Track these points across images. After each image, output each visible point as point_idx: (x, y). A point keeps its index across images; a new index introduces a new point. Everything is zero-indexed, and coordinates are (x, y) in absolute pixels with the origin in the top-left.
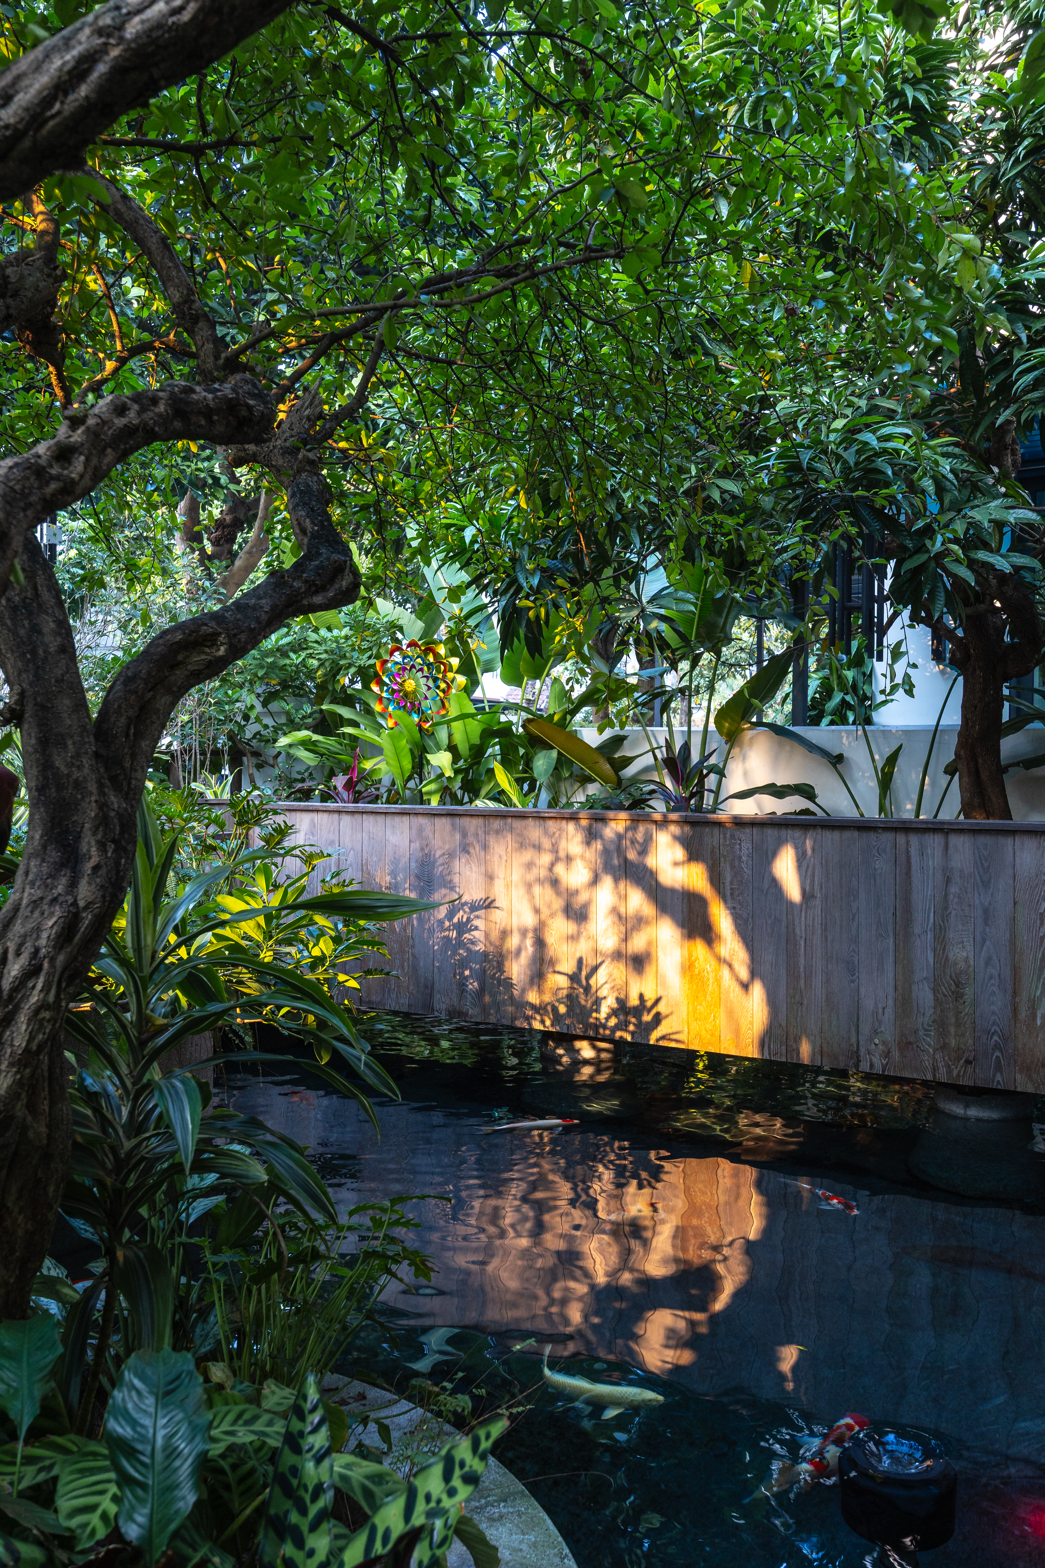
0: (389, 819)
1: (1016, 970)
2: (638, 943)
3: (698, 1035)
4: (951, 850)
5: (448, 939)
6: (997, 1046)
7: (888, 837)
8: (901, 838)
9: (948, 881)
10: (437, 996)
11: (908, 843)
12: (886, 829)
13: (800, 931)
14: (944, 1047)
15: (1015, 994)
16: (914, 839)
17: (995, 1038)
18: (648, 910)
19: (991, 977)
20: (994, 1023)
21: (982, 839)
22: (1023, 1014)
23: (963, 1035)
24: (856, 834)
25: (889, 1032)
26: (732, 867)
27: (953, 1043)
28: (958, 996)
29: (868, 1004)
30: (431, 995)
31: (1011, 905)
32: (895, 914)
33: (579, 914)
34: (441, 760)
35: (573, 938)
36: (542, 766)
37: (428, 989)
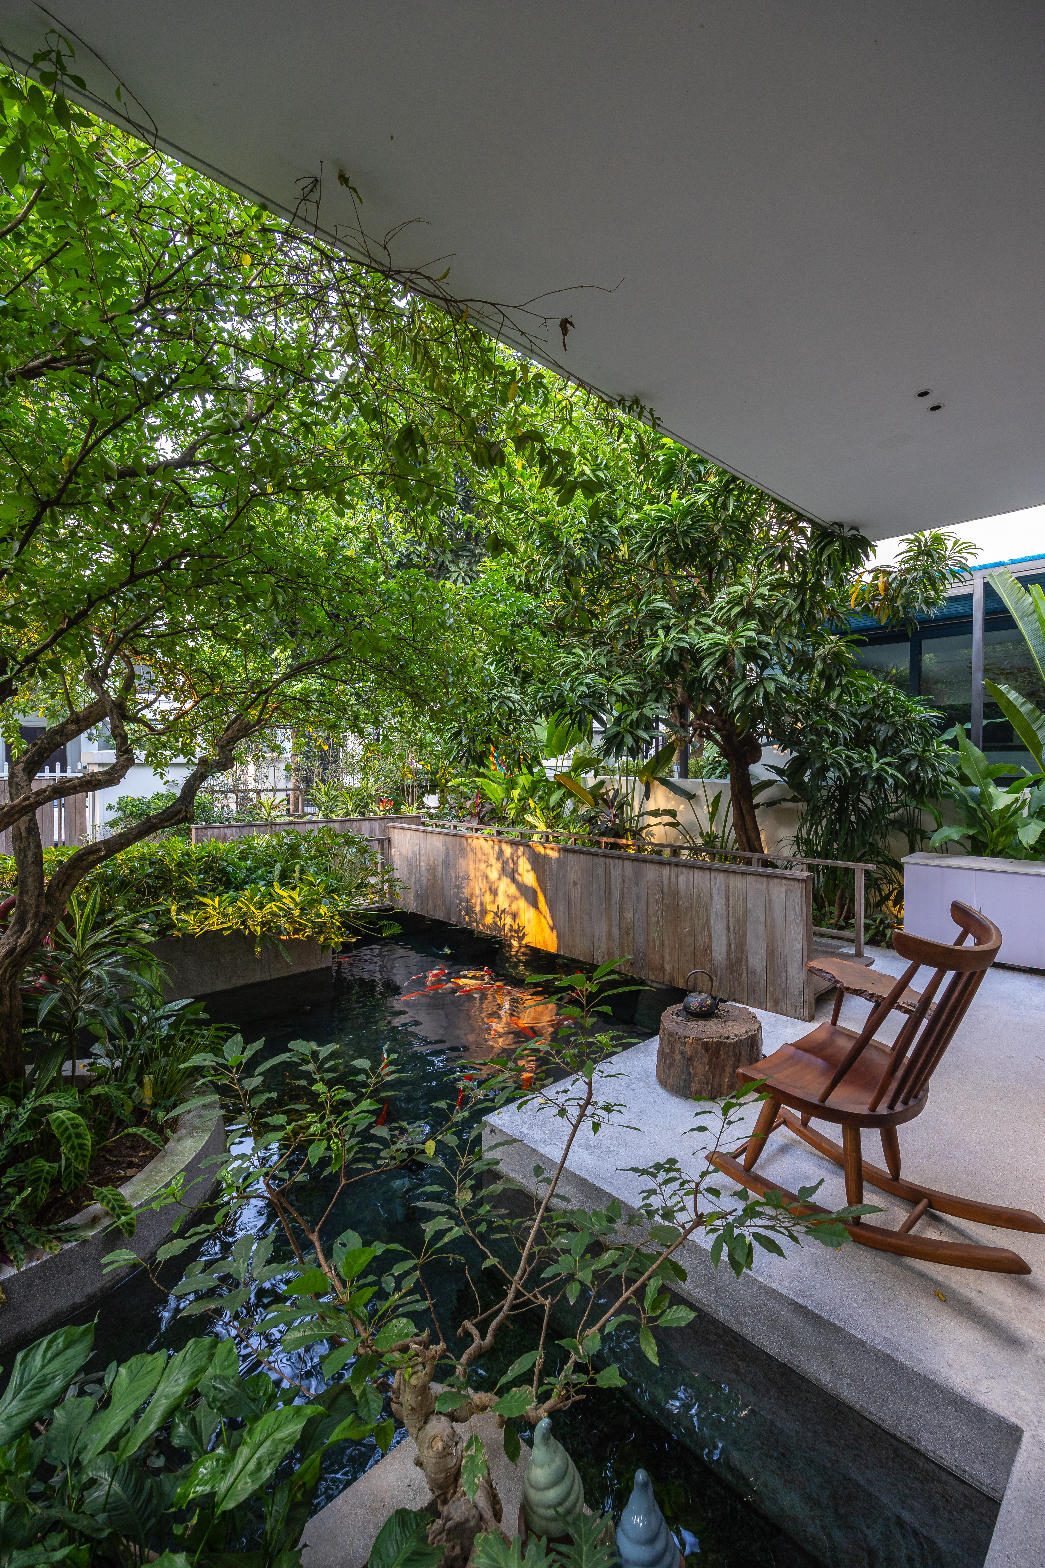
1: (648, 924)
2: (514, 907)
3: (538, 942)
6: (642, 960)
7: (603, 859)
8: (607, 860)
9: (624, 881)
10: (452, 914)
13: (573, 899)
14: (623, 957)
15: (648, 935)
16: (612, 861)
17: (641, 954)
18: (517, 894)
19: (640, 927)
20: (641, 948)
21: (636, 864)
22: (651, 945)
23: (630, 952)
25: (603, 948)
26: (548, 871)
27: (626, 955)
28: (628, 934)
29: (597, 934)
30: (450, 914)
31: (646, 894)
32: (605, 894)
33: (494, 892)
34: (515, 793)
35: (494, 902)
36: (554, 798)
37: (449, 911)
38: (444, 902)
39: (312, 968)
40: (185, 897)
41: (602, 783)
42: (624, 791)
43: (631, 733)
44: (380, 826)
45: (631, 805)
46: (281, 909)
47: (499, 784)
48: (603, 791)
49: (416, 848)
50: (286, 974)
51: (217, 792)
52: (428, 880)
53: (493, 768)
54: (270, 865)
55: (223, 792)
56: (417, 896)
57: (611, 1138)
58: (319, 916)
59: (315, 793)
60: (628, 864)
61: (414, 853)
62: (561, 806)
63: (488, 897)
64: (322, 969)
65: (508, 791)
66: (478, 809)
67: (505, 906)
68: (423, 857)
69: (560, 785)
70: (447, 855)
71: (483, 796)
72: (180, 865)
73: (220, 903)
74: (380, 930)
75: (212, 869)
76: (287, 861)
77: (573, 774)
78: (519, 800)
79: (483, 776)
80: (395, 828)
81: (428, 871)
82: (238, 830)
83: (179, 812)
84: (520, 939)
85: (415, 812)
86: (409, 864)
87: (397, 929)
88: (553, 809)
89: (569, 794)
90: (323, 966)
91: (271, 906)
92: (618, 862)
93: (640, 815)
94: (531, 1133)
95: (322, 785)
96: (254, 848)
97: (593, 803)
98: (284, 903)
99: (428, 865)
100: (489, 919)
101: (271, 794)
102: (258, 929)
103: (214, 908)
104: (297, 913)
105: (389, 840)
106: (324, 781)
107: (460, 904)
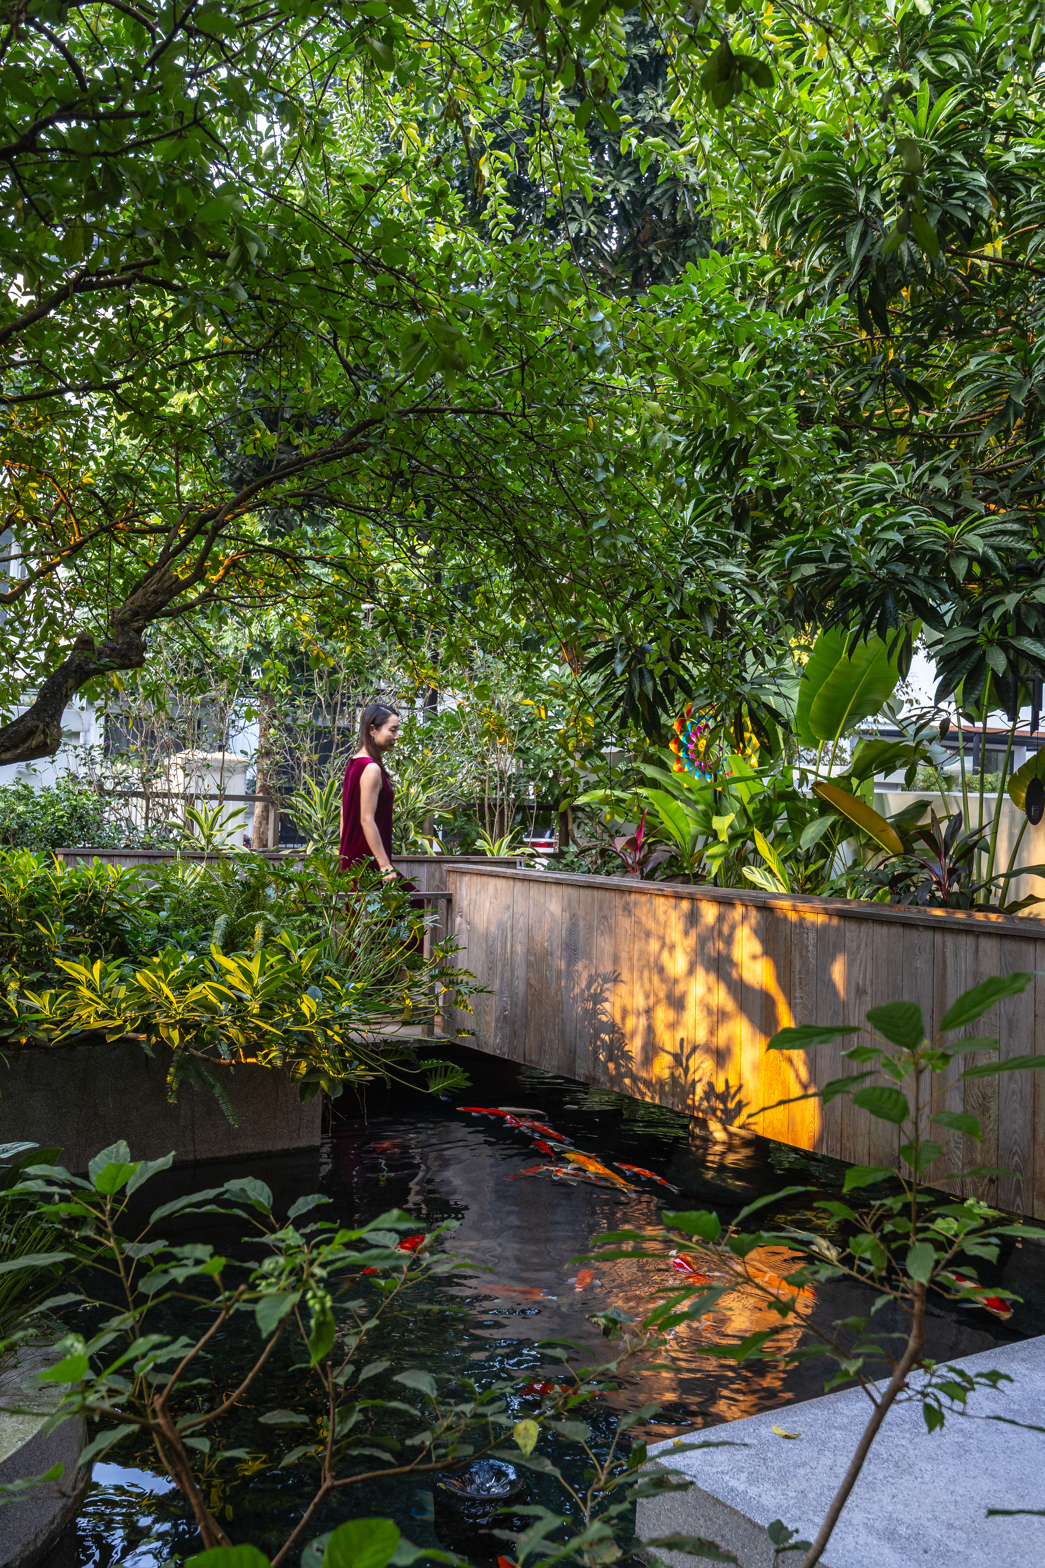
0: (548, 887)
1: (1035, 1091)
2: (721, 1038)
3: (771, 1123)
4: (981, 954)
5: (586, 1011)
6: (1017, 1168)
7: (927, 935)
8: (939, 938)
10: (578, 1061)
11: (944, 943)
12: (927, 927)
14: (972, 1162)
15: (1034, 1113)
16: (950, 939)
17: (1016, 1158)
18: (730, 1005)
19: (1014, 1093)
20: (1015, 1143)
21: (1009, 945)
23: (988, 1152)
24: (901, 930)
26: (801, 956)
27: (979, 1159)
28: (985, 1110)
30: (574, 1060)
31: (1032, 1018)
32: (932, 1017)
33: (678, 1003)
34: (722, 824)
35: (673, 1026)
36: (811, 834)
37: (572, 1054)
38: (563, 1032)
39: (281, 1145)
40: (38, 967)
41: (922, 806)
42: (974, 823)
43: (1005, 647)
44: (431, 876)
45: (991, 850)
46: (223, 998)
47: (688, 802)
48: (926, 820)
49: (506, 917)
50: (225, 1153)
51: (109, 793)
52: (529, 985)
53: (675, 767)
54: (206, 921)
55: (121, 795)
56: (504, 1020)
57: (950, 1526)
58: (299, 1018)
59: (301, 804)
60: (988, 945)
61: (501, 926)
62: (825, 855)
63: (663, 1015)
64: (300, 1151)
65: (706, 818)
66: (639, 856)
67: (701, 1035)
68: (521, 936)
69: (825, 808)
70: (573, 929)
71: (653, 830)
72: (30, 902)
73: (104, 974)
74: (422, 1079)
75: (90, 918)
76: (239, 913)
77: (855, 782)
78: (733, 838)
79: (654, 784)
80: (463, 873)
81: (529, 964)
82: (146, 862)
83: (31, 733)
84: (728, 1118)
85: (505, 854)
86: (490, 951)
87: (459, 1079)
88: (808, 859)
89: (847, 829)
90: (302, 1143)
91: (202, 990)
92: (966, 943)
93: (1008, 876)
94: (753, 1491)
95: (316, 789)
96: (176, 889)
97: (900, 848)
98: (231, 987)
99: (529, 951)
100: (662, 1067)
101: (215, 803)
102: (175, 1034)
103: (91, 986)
104: (255, 1007)
105: (450, 900)
106: (321, 784)
107: (596, 1036)
